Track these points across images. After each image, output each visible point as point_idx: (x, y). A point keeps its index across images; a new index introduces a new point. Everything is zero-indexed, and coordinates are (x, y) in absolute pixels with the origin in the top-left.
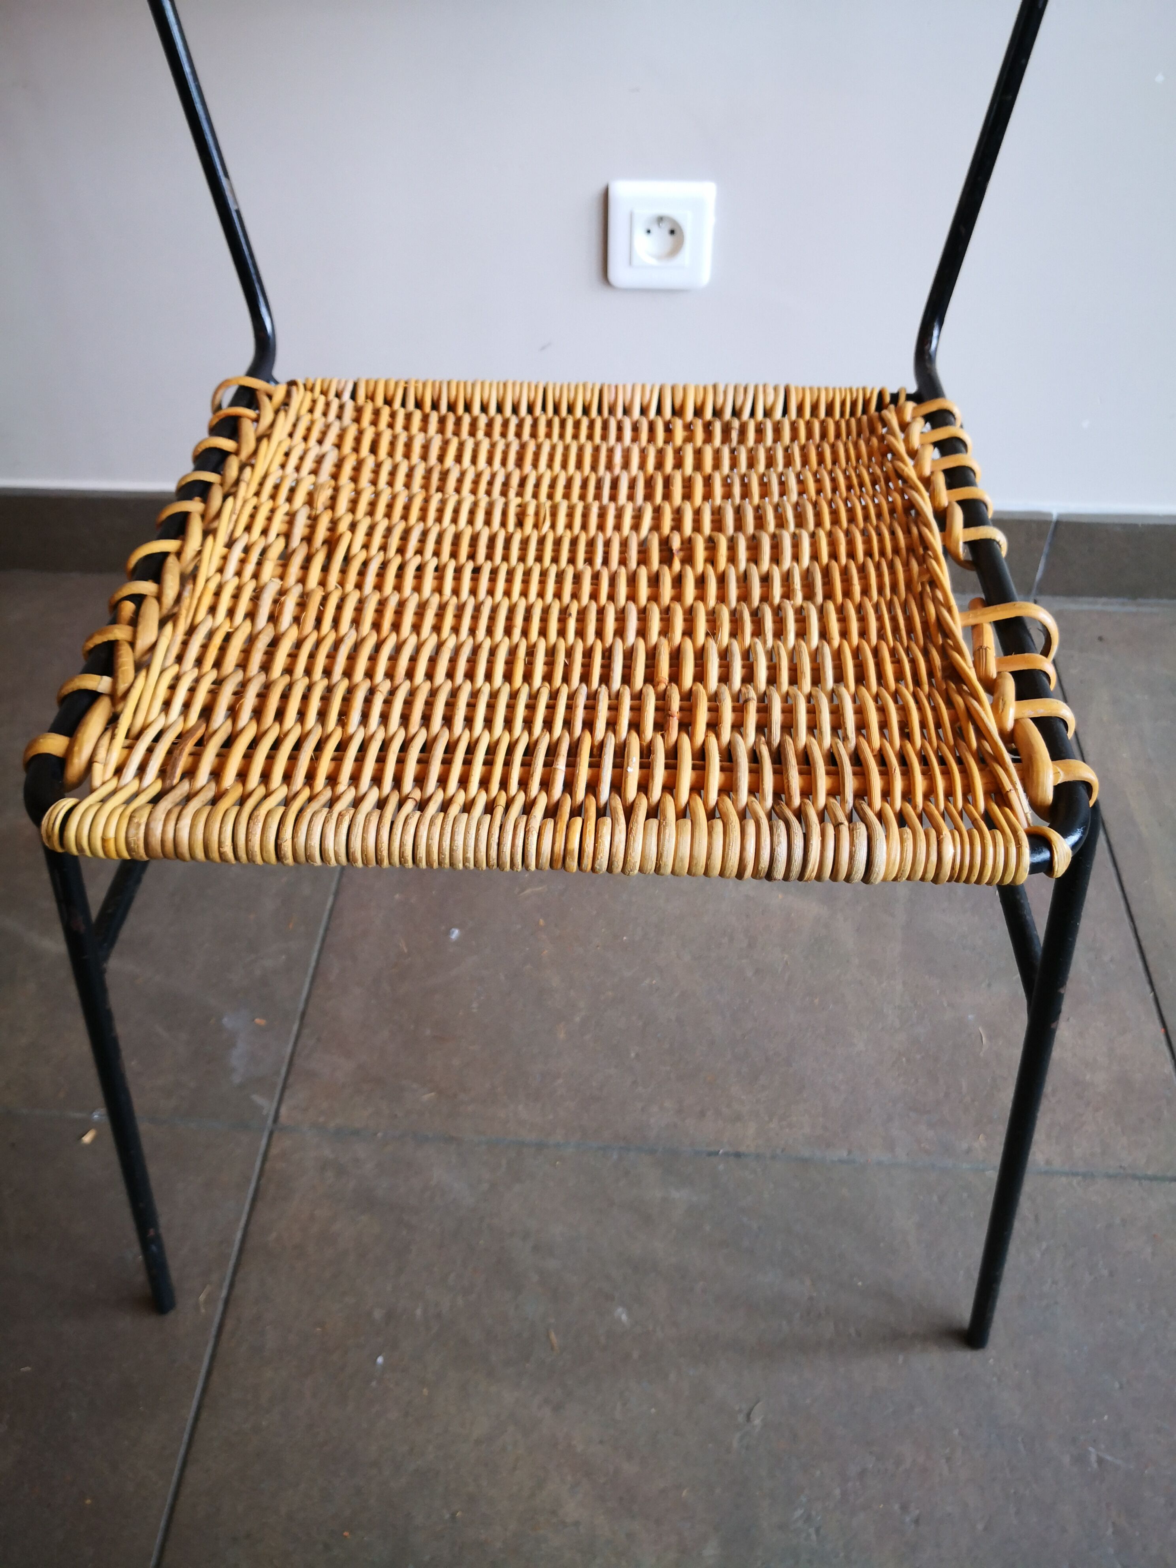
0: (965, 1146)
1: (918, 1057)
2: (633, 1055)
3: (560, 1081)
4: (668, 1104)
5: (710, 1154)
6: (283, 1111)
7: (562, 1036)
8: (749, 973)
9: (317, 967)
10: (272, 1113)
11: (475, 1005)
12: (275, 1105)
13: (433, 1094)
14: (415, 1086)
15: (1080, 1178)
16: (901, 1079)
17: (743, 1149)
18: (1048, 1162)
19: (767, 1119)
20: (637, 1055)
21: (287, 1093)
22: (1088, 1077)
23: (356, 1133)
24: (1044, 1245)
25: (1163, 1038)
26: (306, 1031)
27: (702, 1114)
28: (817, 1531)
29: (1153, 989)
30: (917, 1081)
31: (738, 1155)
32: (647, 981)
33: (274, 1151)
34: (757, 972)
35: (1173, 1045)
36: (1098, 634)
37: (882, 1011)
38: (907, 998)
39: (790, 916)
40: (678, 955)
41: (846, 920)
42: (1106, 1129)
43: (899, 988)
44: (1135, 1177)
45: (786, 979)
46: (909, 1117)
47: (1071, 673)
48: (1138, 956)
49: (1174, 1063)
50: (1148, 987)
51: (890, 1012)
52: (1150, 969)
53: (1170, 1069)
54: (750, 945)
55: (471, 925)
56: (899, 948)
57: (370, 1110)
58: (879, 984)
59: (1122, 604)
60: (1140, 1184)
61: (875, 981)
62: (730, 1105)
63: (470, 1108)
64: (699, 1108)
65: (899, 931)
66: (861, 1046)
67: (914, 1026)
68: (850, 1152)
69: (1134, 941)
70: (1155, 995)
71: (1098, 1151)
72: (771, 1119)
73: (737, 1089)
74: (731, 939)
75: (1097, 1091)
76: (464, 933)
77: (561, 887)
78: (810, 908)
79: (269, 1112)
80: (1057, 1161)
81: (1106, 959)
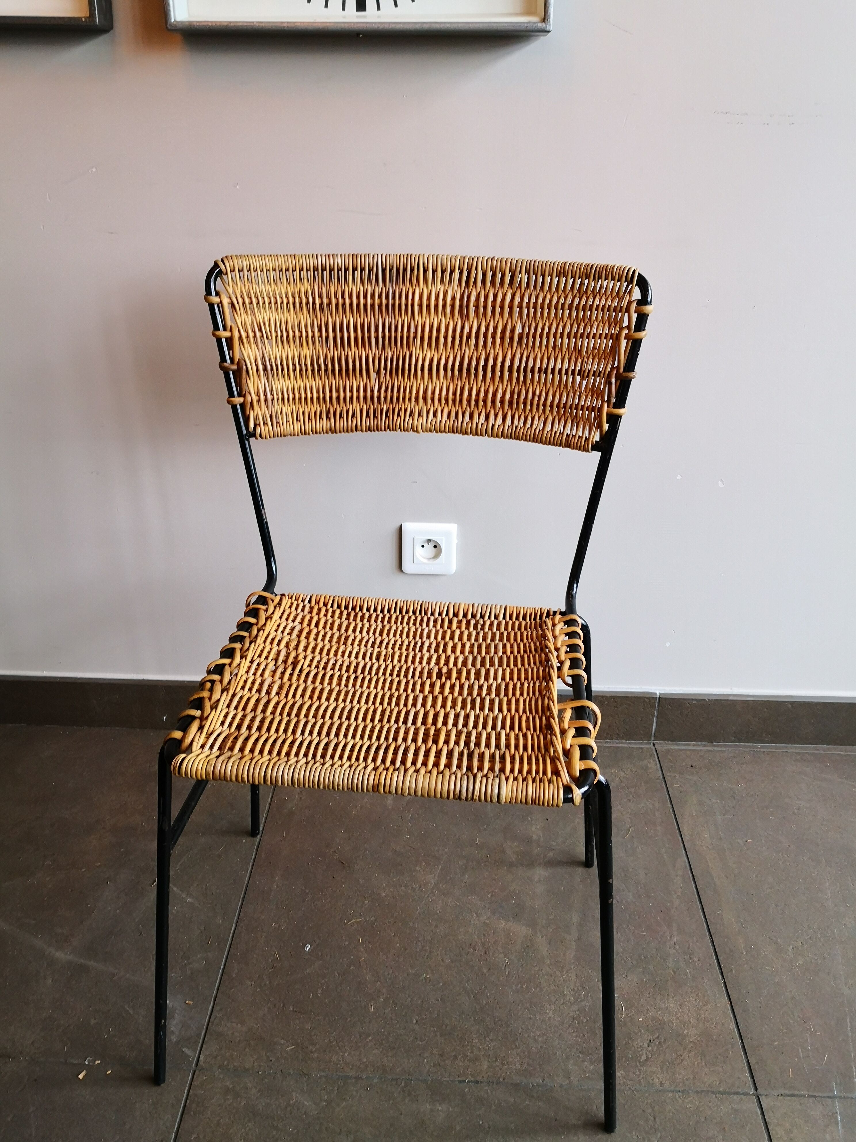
1: (585, 1020)
2: (415, 1021)
3: (370, 1038)
4: (435, 1051)
5: (460, 1082)
6: (201, 1058)
7: (372, 1010)
8: (485, 970)
9: (224, 968)
10: (195, 1060)
11: (320, 991)
12: (197, 1055)
14: (282, 1042)
15: (680, 1094)
16: (574, 1034)
17: (479, 1079)
18: (661, 1084)
19: (494, 1059)
20: (417, 1021)
21: (204, 1046)
22: (685, 1032)
23: (246, 1071)
24: (659, 1135)
25: (729, 1008)
26: (217, 1008)
27: (455, 1057)
29: (724, 978)
30: (584, 1036)
31: (477, 1082)
32: (424, 976)
33: (195, 1083)
34: (489, 969)
35: (735, 1011)
36: (690, 763)
37: (563, 992)
38: (578, 984)
39: (510, 935)
40: (442, 960)
41: (542, 937)
42: (696, 1063)
43: (574, 978)
44: (713, 1092)
45: (507, 973)
46: (579, 1057)
47: (675, 787)
48: (714, 957)
49: (735, 1022)
50: (720, 976)
51: (568, 993)
52: (722, 966)
53: (733, 1026)
54: (486, 953)
55: (318, 941)
56: (573, 953)
57: (255, 1057)
58: (562, 975)
59: (705, 746)
60: (716, 1097)
61: (558, 973)
62: (472, 1052)
63: (316, 1055)
64: (453, 1054)
65: (574, 943)
66: (551, 1014)
67: (581, 1001)
68: (544, 1080)
69: (712, 948)
70: (724, 981)
71: (691, 1077)
72: (497, 1060)
73: (477, 1041)
74: (475, 950)
75: (691, 1040)
76: (312, 947)
77: (373, 918)
78: (521, 930)
79: (193, 1059)
80: (667, 1084)
81: (696, 959)
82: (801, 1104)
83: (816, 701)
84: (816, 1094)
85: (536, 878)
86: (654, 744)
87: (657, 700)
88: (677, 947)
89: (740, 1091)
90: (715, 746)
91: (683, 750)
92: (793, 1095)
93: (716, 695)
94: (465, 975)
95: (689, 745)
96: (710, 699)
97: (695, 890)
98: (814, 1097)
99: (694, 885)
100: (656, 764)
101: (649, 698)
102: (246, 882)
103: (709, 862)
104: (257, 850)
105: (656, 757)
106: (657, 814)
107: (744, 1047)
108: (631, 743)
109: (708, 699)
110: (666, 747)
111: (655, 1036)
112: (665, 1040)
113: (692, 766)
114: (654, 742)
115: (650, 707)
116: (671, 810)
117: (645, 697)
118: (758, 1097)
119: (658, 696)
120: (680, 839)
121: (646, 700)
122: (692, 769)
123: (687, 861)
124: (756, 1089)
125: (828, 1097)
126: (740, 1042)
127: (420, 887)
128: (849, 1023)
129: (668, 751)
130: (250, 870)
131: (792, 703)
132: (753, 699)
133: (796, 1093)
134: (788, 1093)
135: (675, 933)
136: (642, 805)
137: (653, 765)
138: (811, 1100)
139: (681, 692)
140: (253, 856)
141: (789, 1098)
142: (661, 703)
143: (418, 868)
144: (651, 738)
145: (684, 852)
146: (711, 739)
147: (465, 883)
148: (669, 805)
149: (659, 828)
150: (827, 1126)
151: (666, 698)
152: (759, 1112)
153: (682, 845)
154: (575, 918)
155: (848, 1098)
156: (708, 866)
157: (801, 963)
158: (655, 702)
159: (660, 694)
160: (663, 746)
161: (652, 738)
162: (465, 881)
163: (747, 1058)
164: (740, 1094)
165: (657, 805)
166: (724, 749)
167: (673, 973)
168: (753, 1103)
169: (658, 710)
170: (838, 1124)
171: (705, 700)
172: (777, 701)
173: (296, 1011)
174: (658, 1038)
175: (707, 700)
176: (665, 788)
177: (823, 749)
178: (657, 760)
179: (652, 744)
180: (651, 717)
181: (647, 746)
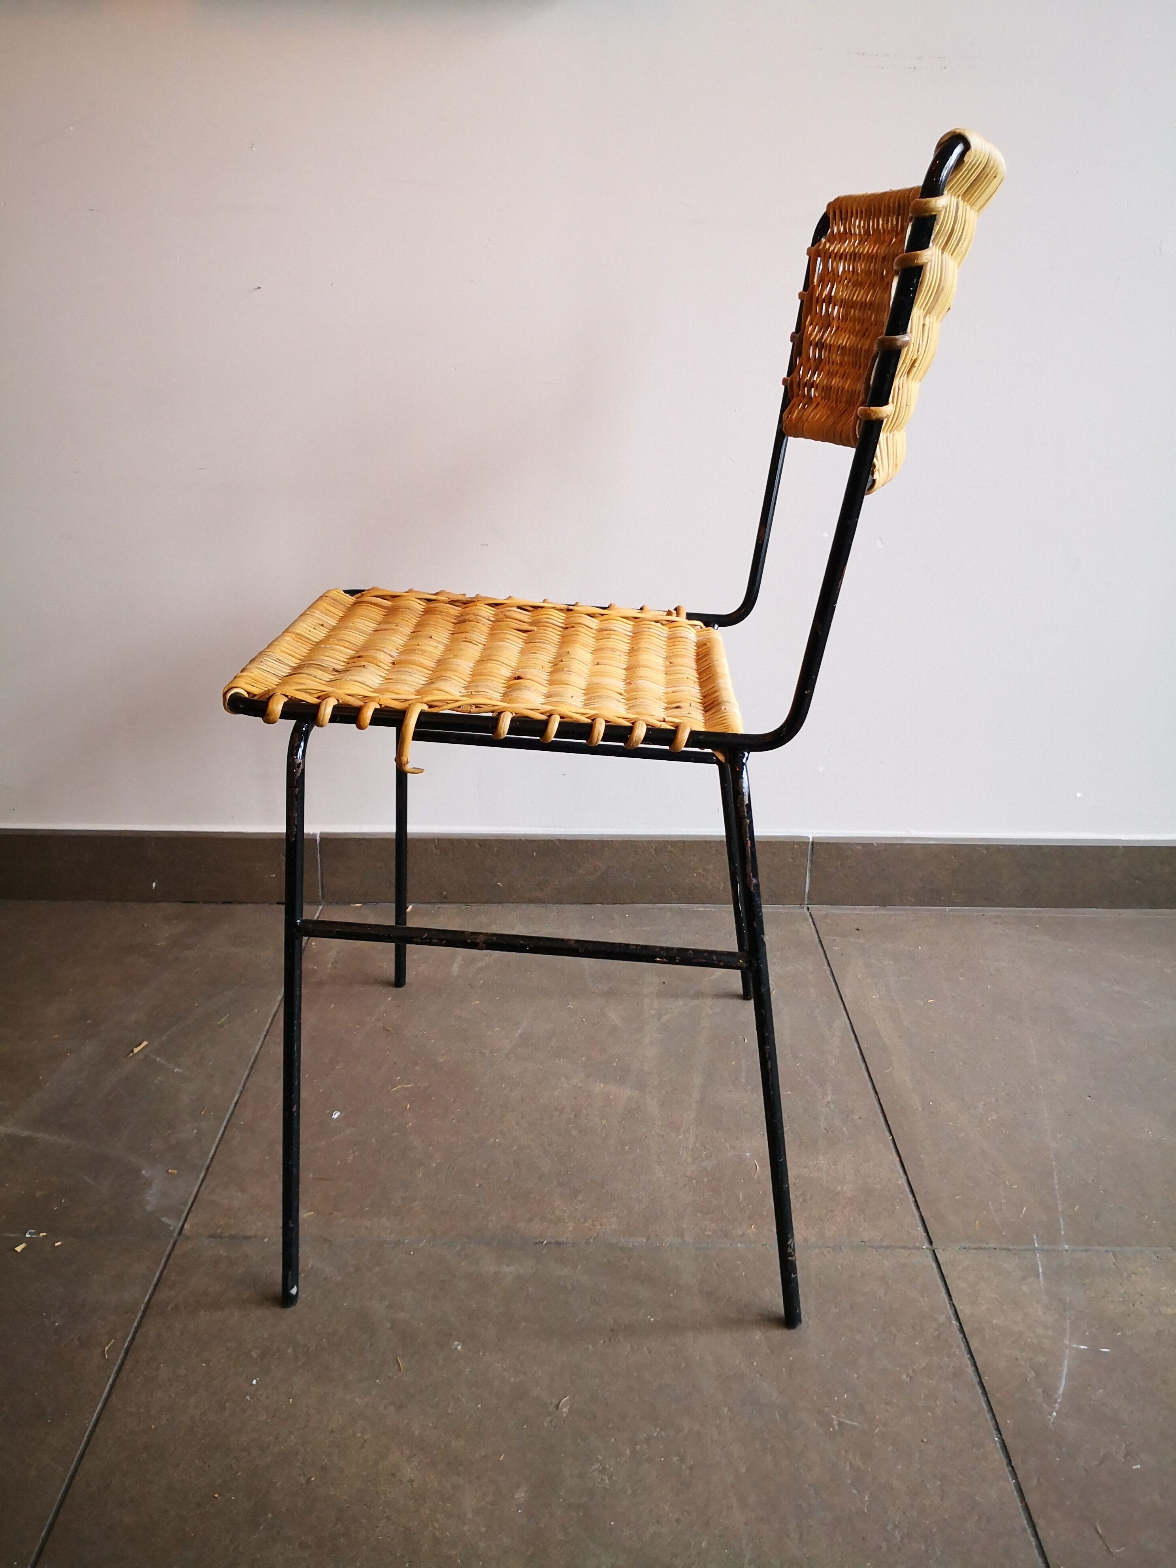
0: (740, 1232)
1: (706, 1179)
2: (477, 1185)
3: (416, 1203)
4: (503, 1214)
5: (536, 1243)
6: (187, 1226)
7: (420, 1175)
8: (574, 1133)
9: (221, 1139)
10: (178, 1230)
11: (351, 1158)
12: (180, 1224)
13: (312, 1213)
16: (691, 1194)
17: (560, 1240)
19: (583, 1220)
20: (480, 1186)
21: (191, 1215)
22: (839, 1188)
23: (247, 1238)
25: (898, 1164)
26: (209, 1177)
27: (531, 1219)
28: (610, 1478)
29: (891, 1134)
30: (703, 1195)
31: (559, 1244)
32: (492, 1140)
33: (178, 1251)
34: (580, 1132)
35: (906, 1167)
36: (857, 927)
37: (679, 1152)
38: (698, 1144)
39: (609, 1097)
40: (518, 1124)
41: (653, 1099)
42: (852, 1219)
43: (692, 1138)
44: (873, 1247)
45: (604, 1135)
46: (696, 1216)
47: (835, 948)
48: (881, 1115)
49: (906, 1177)
50: (888, 1133)
51: (685, 1153)
52: (889, 1123)
53: (902, 1181)
54: (576, 1116)
55: (350, 1109)
56: (693, 1115)
57: (260, 1224)
58: (677, 1136)
59: (875, 910)
60: (877, 1251)
61: (673, 1135)
62: (553, 1213)
63: (342, 1221)
64: (529, 1216)
65: (694, 1105)
66: (660, 1175)
67: (703, 1161)
68: (648, 1239)
69: (877, 1106)
70: (893, 1138)
71: (845, 1232)
72: (586, 1221)
73: (560, 1203)
74: (561, 1113)
75: (846, 1196)
76: (344, 1114)
77: (426, 1085)
78: (625, 1093)
79: (175, 1228)
80: (813, 1240)
81: (856, 1117)
82: (989, 1257)
83: (1018, 844)
84: (1011, 1247)
85: (647, 1041)
86: (808, 909)
87: (810, 846)
88: (832, 1106)
89: (911, 1246)
90: (889, 910)
91: (844, 914)
92: (981, 1248)
93: (887, 838)
94: (547, 1138)
95: (855, 909)
96: (879, 842)
97: (858, 1050)
98: (1008, 1250)
99: (856, 1046)
100: (811, 928)
101: (799, 843)
102: (256, 1052)
103: (877, 1022)
104: (273, 1019)
105: (811, 921)
106: (810, 977)
107: (916, 1201)
108: (777, 908)
109: (877, 844)
110: (823, 912)
111: (799, 1193)
112: (811, 1197)
113: (858, 930)
114: (809, 906)
115: (801, 856)
116: (828, 972)
117: (794, 842)
118: (934, 1251)
119: (811, 840)
120: (840, 1000)
121: (796, 846)
122: (857, 932)
123: (848, 1022)
124: (931, 1243)
125: (1026, 1250)
126: (911, 1196)
127: (492, 1051)
128: (1056, 1177)
129: (827, 915)
130: (262, 1039)
131: (988, 847)
132: (935, 843)
133: (984, 1246)
134: (973, 1246)
135: (829, 1092)
136: (790, 967)
137: (807, 929)
138: (1004, 1253)
139: (841, 835)
140: (267, 1026)
141: (974, 1251)
142: (814, 849)
143: (489, 1033)
144: (803, 900)
145: (844, 1012)
146: (884, 901)
147: (552, 1047)
148: (827, 967)
149: (812, 990)
150: (1024, 1278)
151: (820, 843)
152: (934, 1265)
153: (842, 1006)
154: (698, 1080)
155: (1052, 1250)
156: (876, 1026)
157: (994, 1118)
158: (807, 849)
159: (813, 838)
160: (819, 910)
161: (806, 902)
162: (552, 1044)
163: (920, 1212)
164: (910, 1249)
165: (810, 968)
166: (901, 912)
167: (825, 1131)
168: (927, 1257)
169: (811, 861)
170: (1038, 1276)
171: (872, 844)
172: (968, 845)
173: (317, 1178)
174: (802, 1194)
175: (875, 844)
176: (822, 951)
177: (1031, 912)
178: (812, 924)
179: (805, 909)
180: (803, 871)
181: (800, 911)
